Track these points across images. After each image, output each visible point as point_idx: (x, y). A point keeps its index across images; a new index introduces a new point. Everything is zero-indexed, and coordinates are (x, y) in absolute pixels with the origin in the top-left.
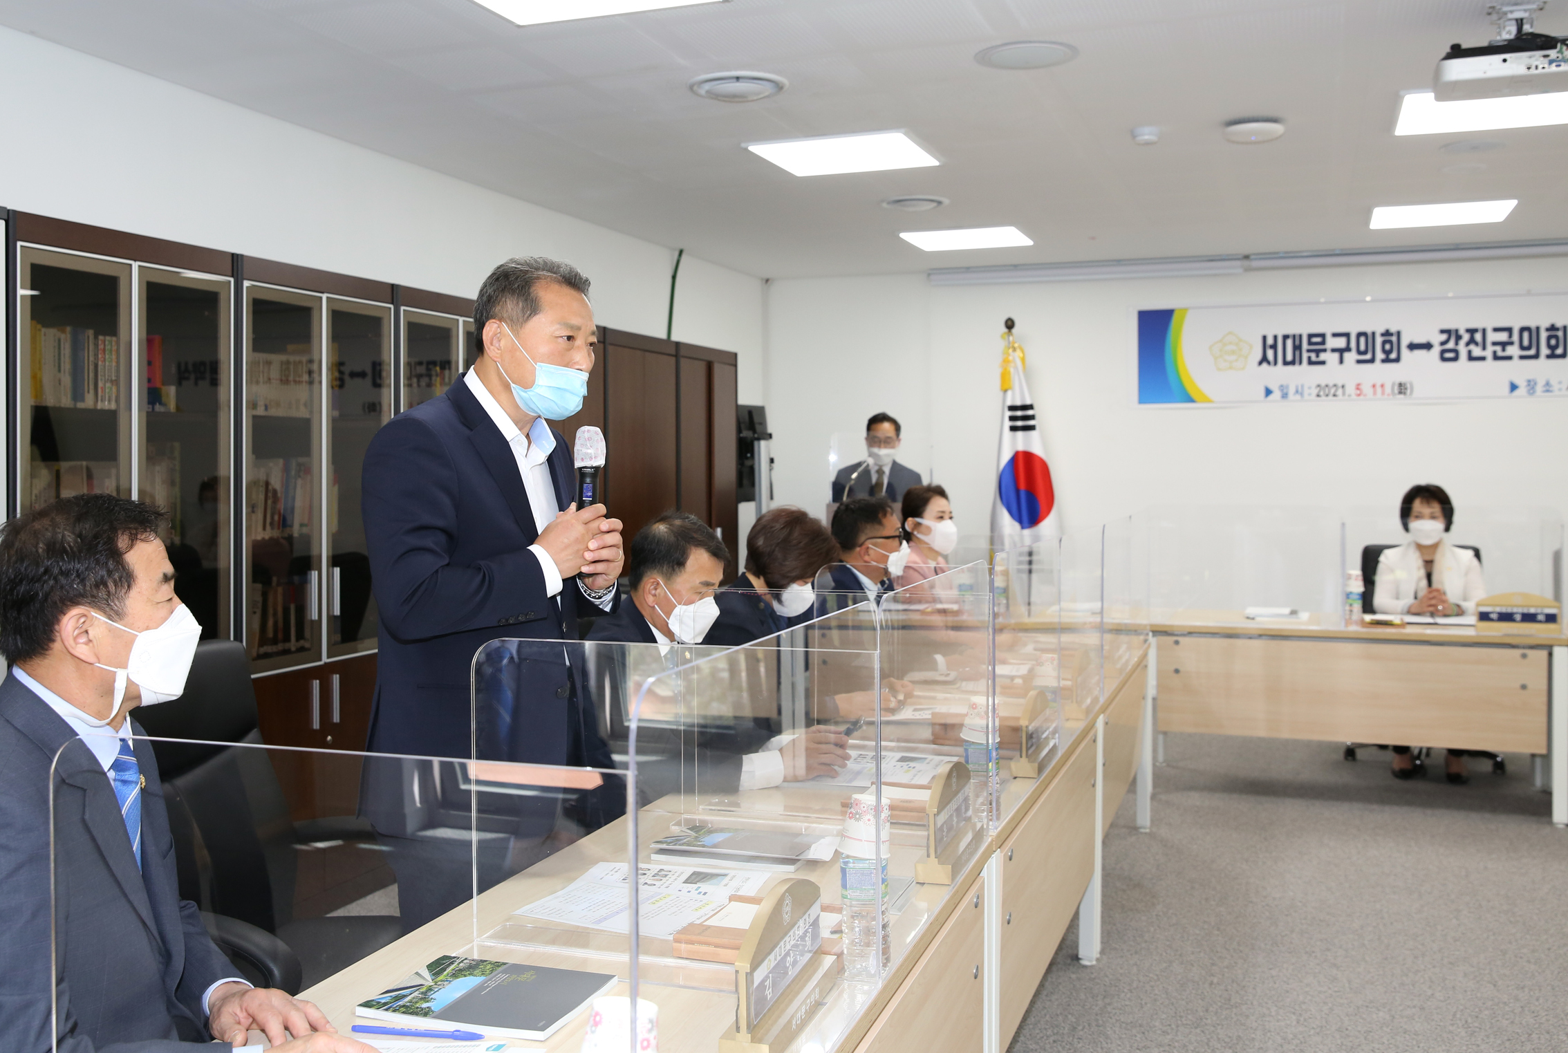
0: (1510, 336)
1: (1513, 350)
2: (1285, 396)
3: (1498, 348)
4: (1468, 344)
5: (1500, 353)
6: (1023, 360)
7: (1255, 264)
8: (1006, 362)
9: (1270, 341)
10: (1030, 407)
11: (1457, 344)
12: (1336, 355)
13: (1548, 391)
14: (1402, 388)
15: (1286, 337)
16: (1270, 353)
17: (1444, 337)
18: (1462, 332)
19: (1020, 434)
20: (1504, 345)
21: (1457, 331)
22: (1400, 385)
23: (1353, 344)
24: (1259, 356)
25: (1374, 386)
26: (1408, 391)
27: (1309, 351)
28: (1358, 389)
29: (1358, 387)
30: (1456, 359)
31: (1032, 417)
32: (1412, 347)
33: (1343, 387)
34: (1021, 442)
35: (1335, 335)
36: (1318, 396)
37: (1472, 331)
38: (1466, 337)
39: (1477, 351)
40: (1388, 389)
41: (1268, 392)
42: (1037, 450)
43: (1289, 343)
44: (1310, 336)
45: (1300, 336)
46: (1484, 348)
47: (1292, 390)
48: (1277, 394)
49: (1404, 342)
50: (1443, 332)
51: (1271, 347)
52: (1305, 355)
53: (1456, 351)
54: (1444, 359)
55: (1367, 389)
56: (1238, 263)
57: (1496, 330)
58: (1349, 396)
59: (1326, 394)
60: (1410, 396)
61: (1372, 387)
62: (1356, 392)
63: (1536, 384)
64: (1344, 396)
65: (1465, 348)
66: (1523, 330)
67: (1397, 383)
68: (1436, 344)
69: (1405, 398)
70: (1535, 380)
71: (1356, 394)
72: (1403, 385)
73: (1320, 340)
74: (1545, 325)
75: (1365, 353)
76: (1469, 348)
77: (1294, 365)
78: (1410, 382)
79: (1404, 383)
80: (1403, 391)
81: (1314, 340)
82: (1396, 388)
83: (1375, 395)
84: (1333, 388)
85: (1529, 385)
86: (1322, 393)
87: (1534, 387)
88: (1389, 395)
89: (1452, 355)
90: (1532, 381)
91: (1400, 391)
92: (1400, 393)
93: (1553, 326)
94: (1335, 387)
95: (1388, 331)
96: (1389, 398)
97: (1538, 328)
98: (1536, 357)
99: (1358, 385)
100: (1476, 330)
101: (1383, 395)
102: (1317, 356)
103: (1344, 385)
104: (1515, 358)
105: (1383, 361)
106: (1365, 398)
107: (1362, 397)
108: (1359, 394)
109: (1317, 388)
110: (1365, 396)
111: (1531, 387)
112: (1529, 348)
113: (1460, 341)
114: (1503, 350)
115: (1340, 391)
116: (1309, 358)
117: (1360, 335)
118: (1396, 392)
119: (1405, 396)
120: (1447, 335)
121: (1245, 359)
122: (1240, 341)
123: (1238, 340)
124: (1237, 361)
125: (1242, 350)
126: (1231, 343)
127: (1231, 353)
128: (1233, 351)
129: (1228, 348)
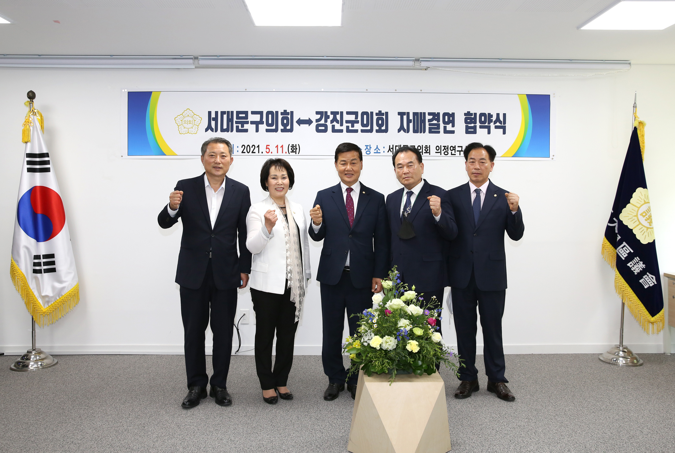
0: (357, 118)
1: (358, 126)
3: (350, 125)
4: (332, 122)
5: (350, 128)
6: (42, 121)
7: (202, 62)
8: (27, 123)
9: (213, 115)
10: (47, 155)
11: (326, 121)
12: (254, 126)
13: (377, 152)
14: (294, 149)
15: (223, 113)
16: (213, 123)
17: (319, 116)
18: (329, 114)
19: (38, 174)
20: (353, 123)
21: (326, 112)
23: (264, 120)
24: (206, 125)
25: (277, 146)
26: (298, 151)
27: (237, 122)
28: (267, 148)
30: (325, 131)
31: (48, 163)
32: (300, 122)
33: (258, 146)
34: (38, 179)
35: (253, 113)
36: (243, 152)
37: (334, 113)
38: (331, 117)
39: (338, 126)
40: (286, 149)
42: (53, 186)
43: (225, 116)
44: (238, 113)
45: (232, 112)
46: (342, 125)
49: (295, 120)
50: (317, 113)
51: (214, 119)
52: (235, 125)
53: (326, 126)
54: (318, 131)
55: (273, 148)
56: (191, 61)
57: (348, 113)
58: (262, 153)
59: (248, 151)
60: (298, 154)
61: (276, 147)
62: (266, 150)
63: (370, 148)
64: (259, 153)
65: (331, 124)
66: (363, 113)
67: (291, 145)
68: (314, 121)
69: (296, 155)
70: (370, 145)
71: (266, 151)
72: (294, 146)
73: (244, 115)
74: (376, 111)
75: (271, 125)
76: (333, 124)
77: (228, 131)
78: (298, 145)
79: (295, 145)
80: (295, 151)
81: (240, 115)
82: (290, 148)
83: (278, 153)
84: (252, 147)
85: (367, 148)
86: (245, 151)
87: (370, 150)
88: (286, 153)
89: (323, 128)
90: (368, 146)
91: (293, 150)
92: (293, 152)
93: (380, 112)
94: (253, 147)
95: (285, 111)
96: (286, 154)
97: (372, 113)
98: (371, 131)
99: (267, 146)
100: (337, 113)
101: (283, 153)
102: (242, 126)
103: (259, 145)
104: (359, 131)
105: (282, 131)
106: (272, 154)
107: (270, 153)
108: (268, 151)
109: (242, 147)
110: (272, 153)
111: (368, 149)
112: (367, 125)
113: (328, 119)
114: (353, 126)
115: (257, 149)
116: (237, 127)
117: (268, 113)
118: (290, 150)
119: (296, 154)
120: (320, 115)
121: (198, 126)
122: (194, 114)
123: (193, 114)
124: (192, 128)
125: (195, 120)
126: (188, 116)
127: (188, 123)
128: (190, 121)
129: (186, 119)
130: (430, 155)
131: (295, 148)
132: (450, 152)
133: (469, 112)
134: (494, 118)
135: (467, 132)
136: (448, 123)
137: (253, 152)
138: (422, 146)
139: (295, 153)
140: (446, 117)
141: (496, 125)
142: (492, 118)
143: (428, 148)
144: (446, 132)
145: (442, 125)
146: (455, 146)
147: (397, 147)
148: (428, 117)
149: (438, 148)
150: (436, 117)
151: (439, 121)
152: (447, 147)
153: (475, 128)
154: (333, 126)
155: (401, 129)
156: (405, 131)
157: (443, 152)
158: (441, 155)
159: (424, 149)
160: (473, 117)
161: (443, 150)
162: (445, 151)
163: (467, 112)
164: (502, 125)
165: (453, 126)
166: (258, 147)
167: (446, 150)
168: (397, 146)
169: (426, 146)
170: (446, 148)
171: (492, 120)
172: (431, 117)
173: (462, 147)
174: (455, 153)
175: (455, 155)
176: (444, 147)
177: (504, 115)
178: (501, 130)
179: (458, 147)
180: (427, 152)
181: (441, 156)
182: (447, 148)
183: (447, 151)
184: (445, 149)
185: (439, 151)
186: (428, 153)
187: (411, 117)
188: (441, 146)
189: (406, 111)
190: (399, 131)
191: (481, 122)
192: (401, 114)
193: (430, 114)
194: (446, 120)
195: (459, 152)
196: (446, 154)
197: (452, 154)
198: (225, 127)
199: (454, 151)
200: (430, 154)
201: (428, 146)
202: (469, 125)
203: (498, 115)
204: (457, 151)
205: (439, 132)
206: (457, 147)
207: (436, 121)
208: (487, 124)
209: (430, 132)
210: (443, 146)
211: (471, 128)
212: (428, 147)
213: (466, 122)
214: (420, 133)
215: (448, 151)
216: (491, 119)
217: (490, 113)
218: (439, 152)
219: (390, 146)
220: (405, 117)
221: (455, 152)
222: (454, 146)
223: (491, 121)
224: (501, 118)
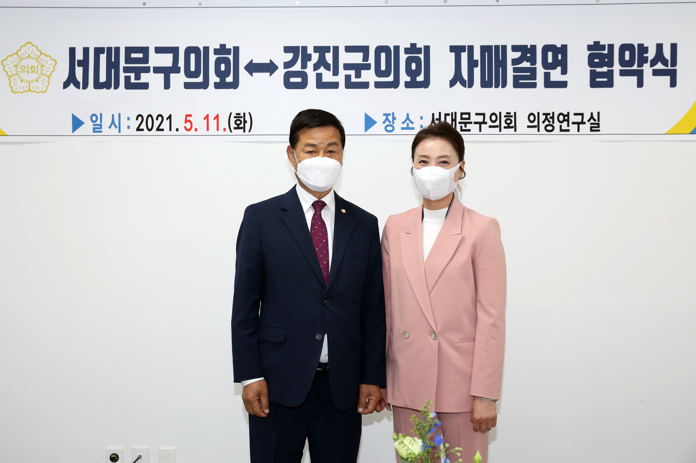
0: (366, 58)
1: (369, 76)
2: (97, 129)
3: (352, 73)
4: (316, 67)
5: (354, 79)
9: (79, 56)
11: (304, 66)
12: (161, 76)
13: (408, 128)
14: (240, 122)
15: (99, 51)
16: (79, 71)
17: (289, 57)
18: (310, 51)
20: (358, 68)
21: (305, 48)
22: (238, 116)
23: (181, 63)
24: (65, 76)
25: (207, 117)
26: (248, 126)
27: (126, 70)
28: (186, 121)
29: (187, 118)
30: (303, 85)
32: (252, 68)
33: (170, 117)
35: (159, 50)
36: (138, 129)
37: (322, 50)
38: (315, 57)
39: (328, 76)
40: (224, 123)
41: (77, 123)
43: (103, 58)
44: (129, 50)
45: (117, 49)
46: (336, 73)
47: (106, 122)
48: (87, 127)
49: (243, 63)
50: (287, 49)
51: (80, 63)
52: (122, 75)
53: (304, 76)
54: (288, 85)
55: (198, 122)
57: (349, 49)
58: (177, 130)
59: (150, 127)
60: (249, 131)
61: (205, 119)
62: (185, 125)
63: (394, 118)
64: (170, 130)
65: (314, 71)
66: (380, 50)
67: (234, 115)
68: (280, 64)
69: (244, 134)
70: (393, 113)
71: (185, 127)
72: (241, 117)
73: (140, 55)
74: (404, 44)
75: (195, 74)
76: (318, 71)
77: (109, 87)
78: (250, 113)
79: (242, 115)
80: (242, 125)
81: (133, 55)
82: (233, 120)
83: (208, 130)
84: (157, 119)
85: (387, 119)
86: (143, 126)
87: (393, 123)
88: (225, 130)
89: (299, 80)
90: (390, 115)
91: (238, 125)
92: (238, 128)
93: (413, 45)
94: (160, 118)
95: (223, 46)
96: (225, 133)
97: (397, 48)
98: (395, 84)
99: (187, 116)
100: (327, 49)
101: (218, 130)
102: (138, 77)
103: (170, 115)
104: (372, 85)
105: (217, 86)
106: (196, 133)
107: (193, 132)
108: (188, 127)
109: (137, 119)
110: (196, 130)
111: (390, 122)
112: (386, 74)
113: (308, 63)
114: (358, 75)
115: (166, 124)
116: (127, 79)
117: (189, 50)
118: (233, 125)
119: (244, 131)
120: (292, 54)
121: (48, 77)
122: (41, 54)
123: (39, 53)
124: (37, 81)
125: (43, 66)
126: (29, 56)
127: (30, 70)
128: (32, 67)
129: (25, 63)
130: (515, 133)
131: (242, 119)
132: (557, 125)
133: (597, 43)
134: (651, 54)
135: (594, 84)
136: (553, 66)
137: (158, 129)
138: (500, 113)
139: (242, 130)
140: (550, 54)
141: (655, 67)
142: (647, 52)
143: (513, 119)
144: (549, 84)
145: (540, 71)
146: (568, 113)
147: (447, 117)
148: (511, 55)
149: (532, 118)
150: (529, 55)
151: (534, 62)
152: (551, 115)
153: (610, 75)
154: (319, 77)
155: (457, 79)
156: (463, 83)
157: (542, 126)
158: (539, 131)
159: (503, 119)
160: (606, 52)
161: (543, 122)
162: (547, 123)
163: (594, 42)
164: (669, 68)
165: (564, 72)
166: (169, 120)
167: (549, 122)
168: (449, 115)
169: (507, 113)
170: (549, 117)
171: (647, 57)
172: (518, 55)
173: (582, 115)
174: (568, 128)
175: (568, 131)
176: (545, 116)
177: (674, 47)
178: (667, 79)
179: (575, 114)
180: (510, 125)
181: (539, 133)
182: (551, 118)
183: (551, 123)
184: (546, 119)
185: (535, 123)
186: (512, 127)
187: (477, 56)
188: (538, 113)
189: (466, 43)
190: (452, 83)
191: (622, 62)
192: (457, 50)
193: (515, 48)
194: (550, 60)
195: (576, 125)
196: (549, 129)
197: (561, 130)
198: (103, 78)
199: (566, 123)
200: (515, 131)
201: (512, 114)
202: (598, 70)
203: (660, 47)
204: (573, 123)
205: (534, 85)
206: (571, 115)
207: (529, 63)
208: (635, 67)
209: (517, 85)
210: (544, 114)
211: (602, 75)
212: (512, 116)
213: (591, 63)
214: (495, 87)
215: (553, 123)
216: (645, 55)
217: (643, 44)
218: (535, 127)
219: (433, 114)
220: (464, 56)
221: (568, 126)
222: (566, 113)
223: (645, 60)
224: (667, 54)
